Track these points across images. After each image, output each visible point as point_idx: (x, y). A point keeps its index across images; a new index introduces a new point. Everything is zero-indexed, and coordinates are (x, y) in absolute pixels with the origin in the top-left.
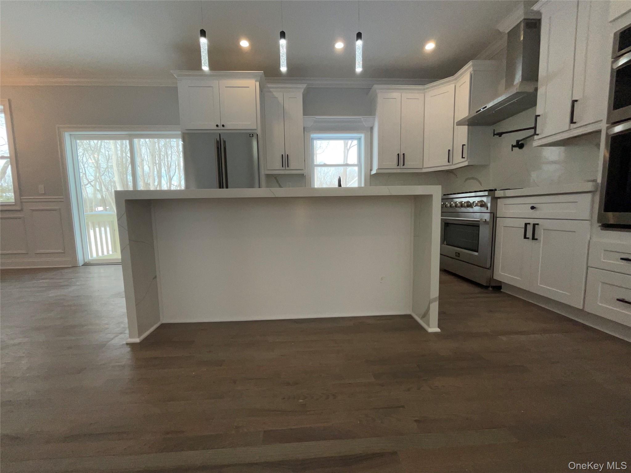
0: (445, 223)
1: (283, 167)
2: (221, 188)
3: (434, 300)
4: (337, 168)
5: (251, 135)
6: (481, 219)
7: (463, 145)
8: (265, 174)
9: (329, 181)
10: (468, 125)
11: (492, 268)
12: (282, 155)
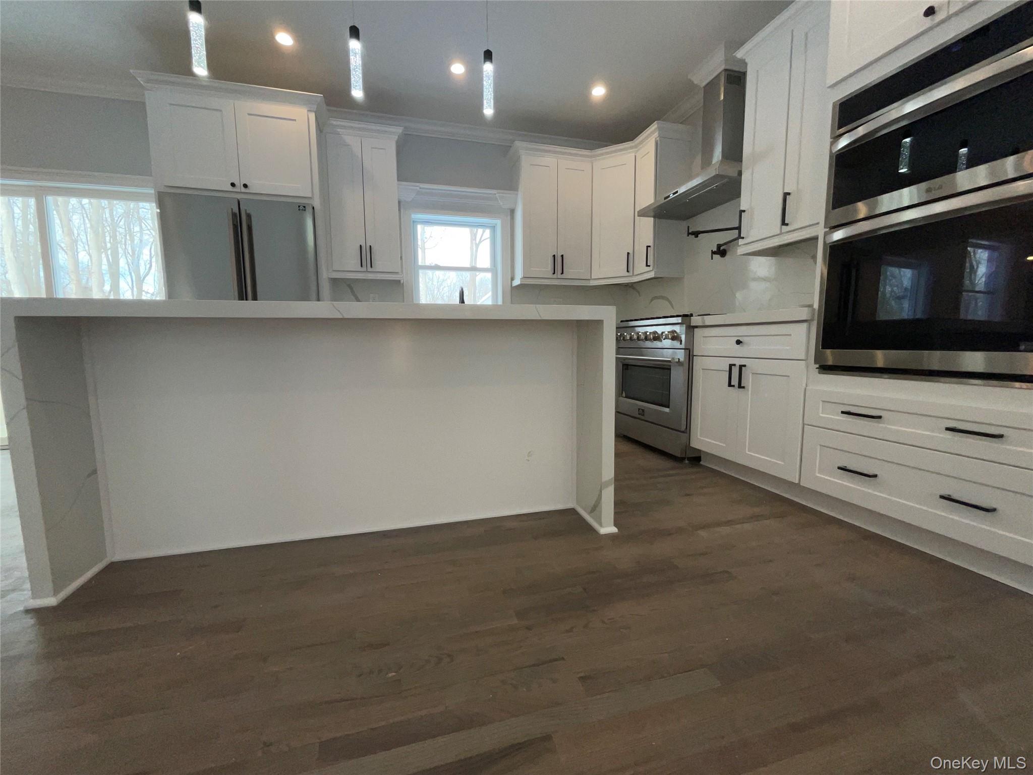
0: (624, 365)
1: (362, 266)
2: (242, 299)
3: (607, 484)
4: (459, 273)
5: (302, 208)
6: (673, 359)
7: (648, 247)
8: (328, 278)
9: (448, 294)
10: (654, 217)
11: (688, 432)
12: (361, 246)
